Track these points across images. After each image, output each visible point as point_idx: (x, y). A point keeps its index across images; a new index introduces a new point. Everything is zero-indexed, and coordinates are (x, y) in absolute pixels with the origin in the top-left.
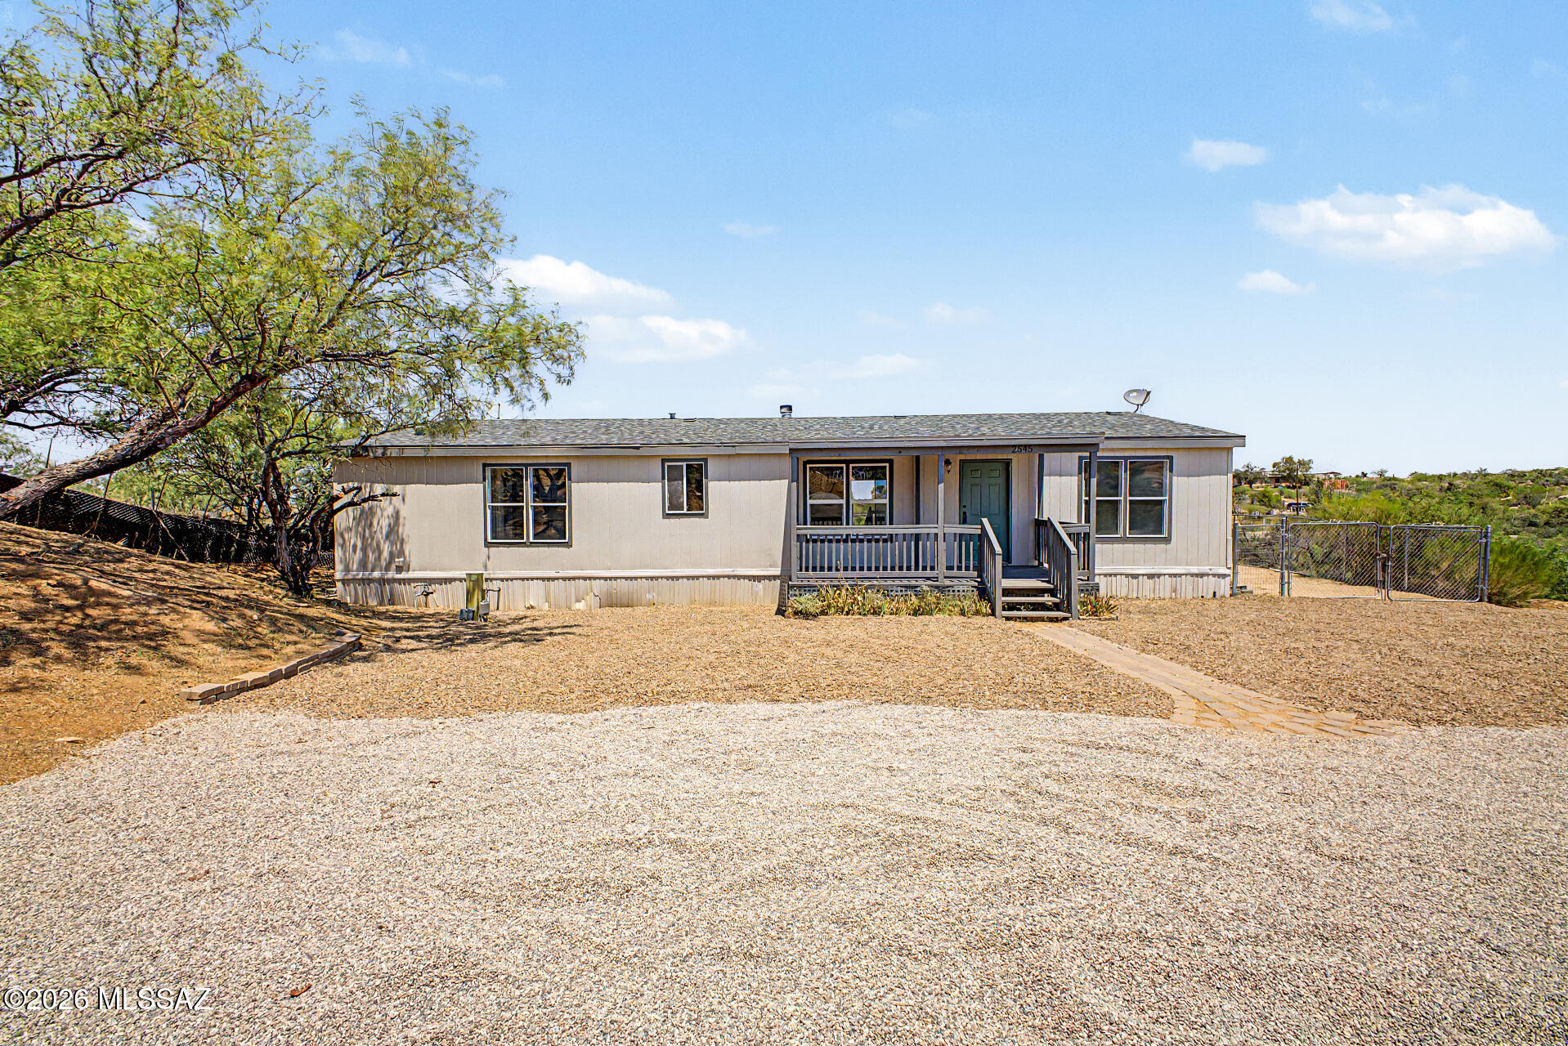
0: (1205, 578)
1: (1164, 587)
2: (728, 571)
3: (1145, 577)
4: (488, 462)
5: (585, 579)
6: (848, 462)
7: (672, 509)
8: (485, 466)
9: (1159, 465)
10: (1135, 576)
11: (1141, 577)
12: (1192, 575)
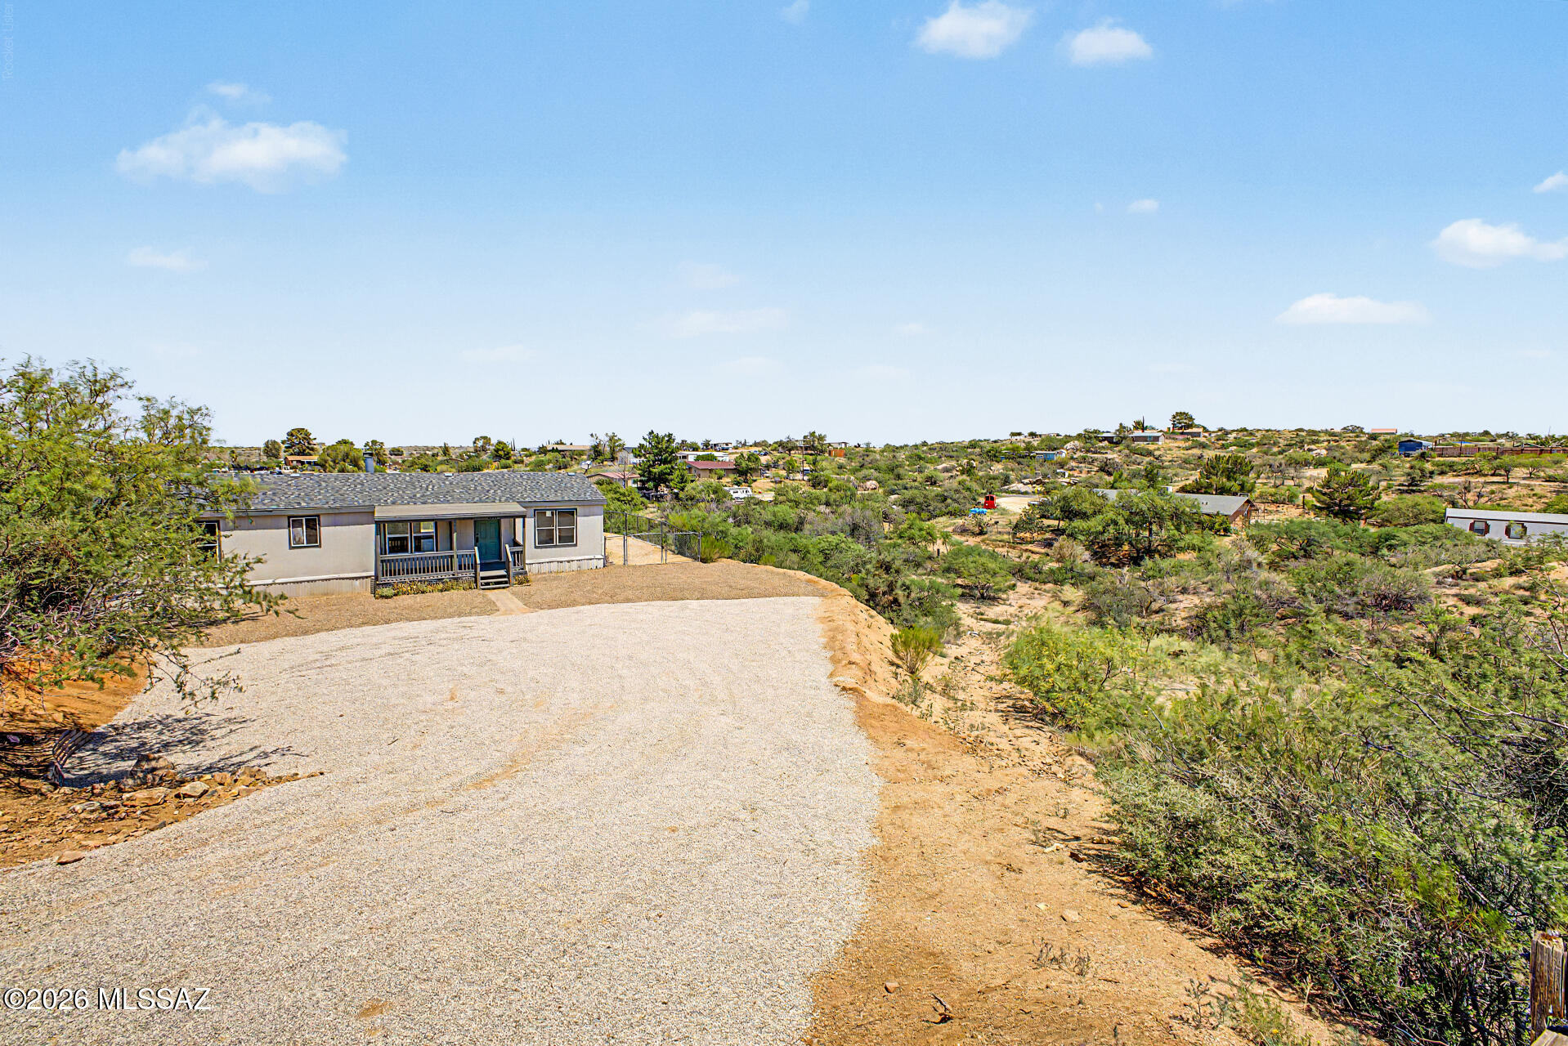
0: (592, 560)
1: (574, 565)
2: (336, 576)
3: (566, 562)
7: (294, 545)
9: (572, 513)
10: (561, 562)
12: (586, 559)
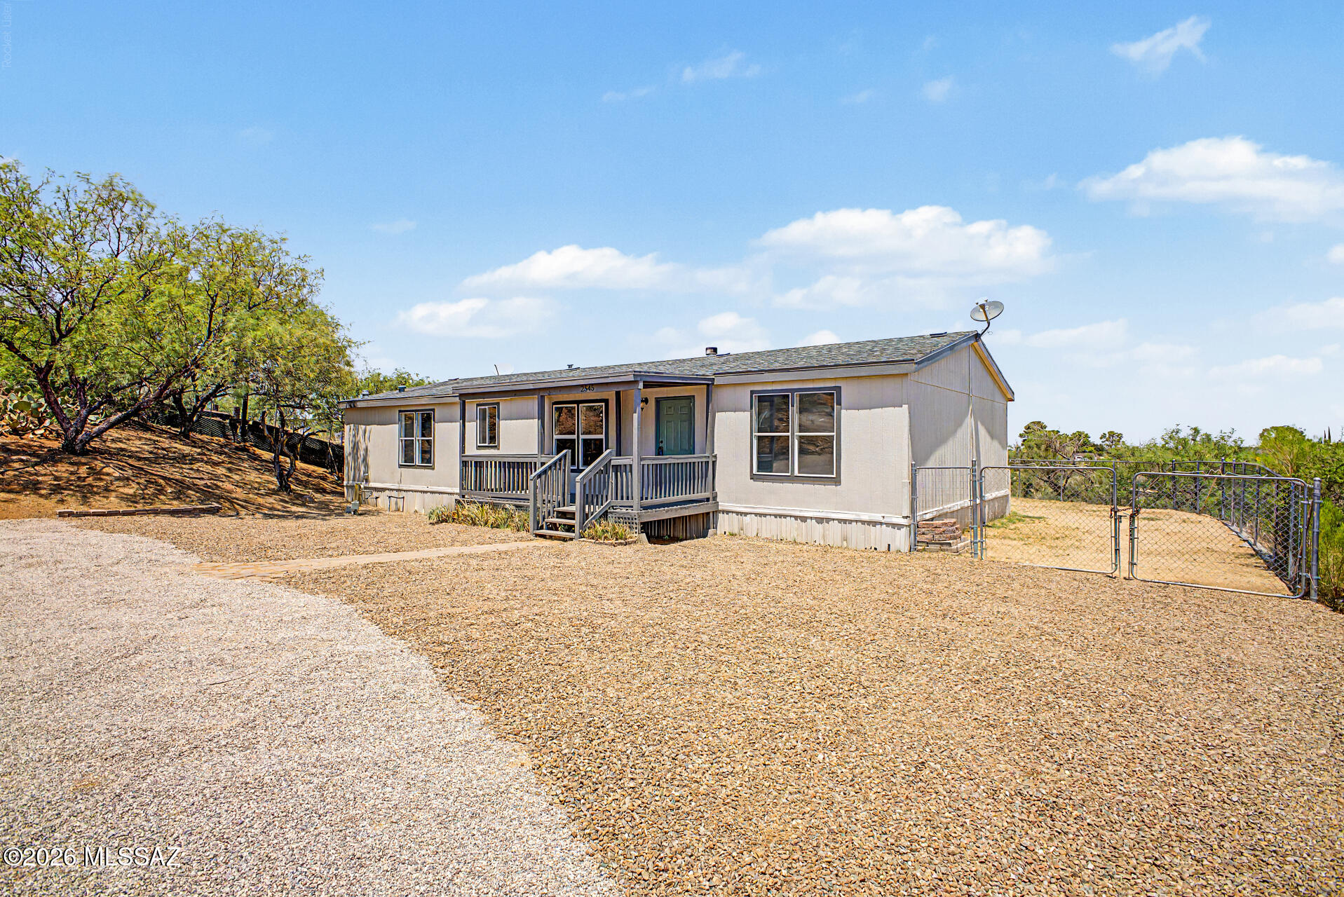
0: (878, 526)
1: (835, 533)
3: (814, 521)
4: (402, 409)
5: (440, 493)
6: (578, 402)
8: (400, 411)
11: (809, 521)
12: (863, 522)
